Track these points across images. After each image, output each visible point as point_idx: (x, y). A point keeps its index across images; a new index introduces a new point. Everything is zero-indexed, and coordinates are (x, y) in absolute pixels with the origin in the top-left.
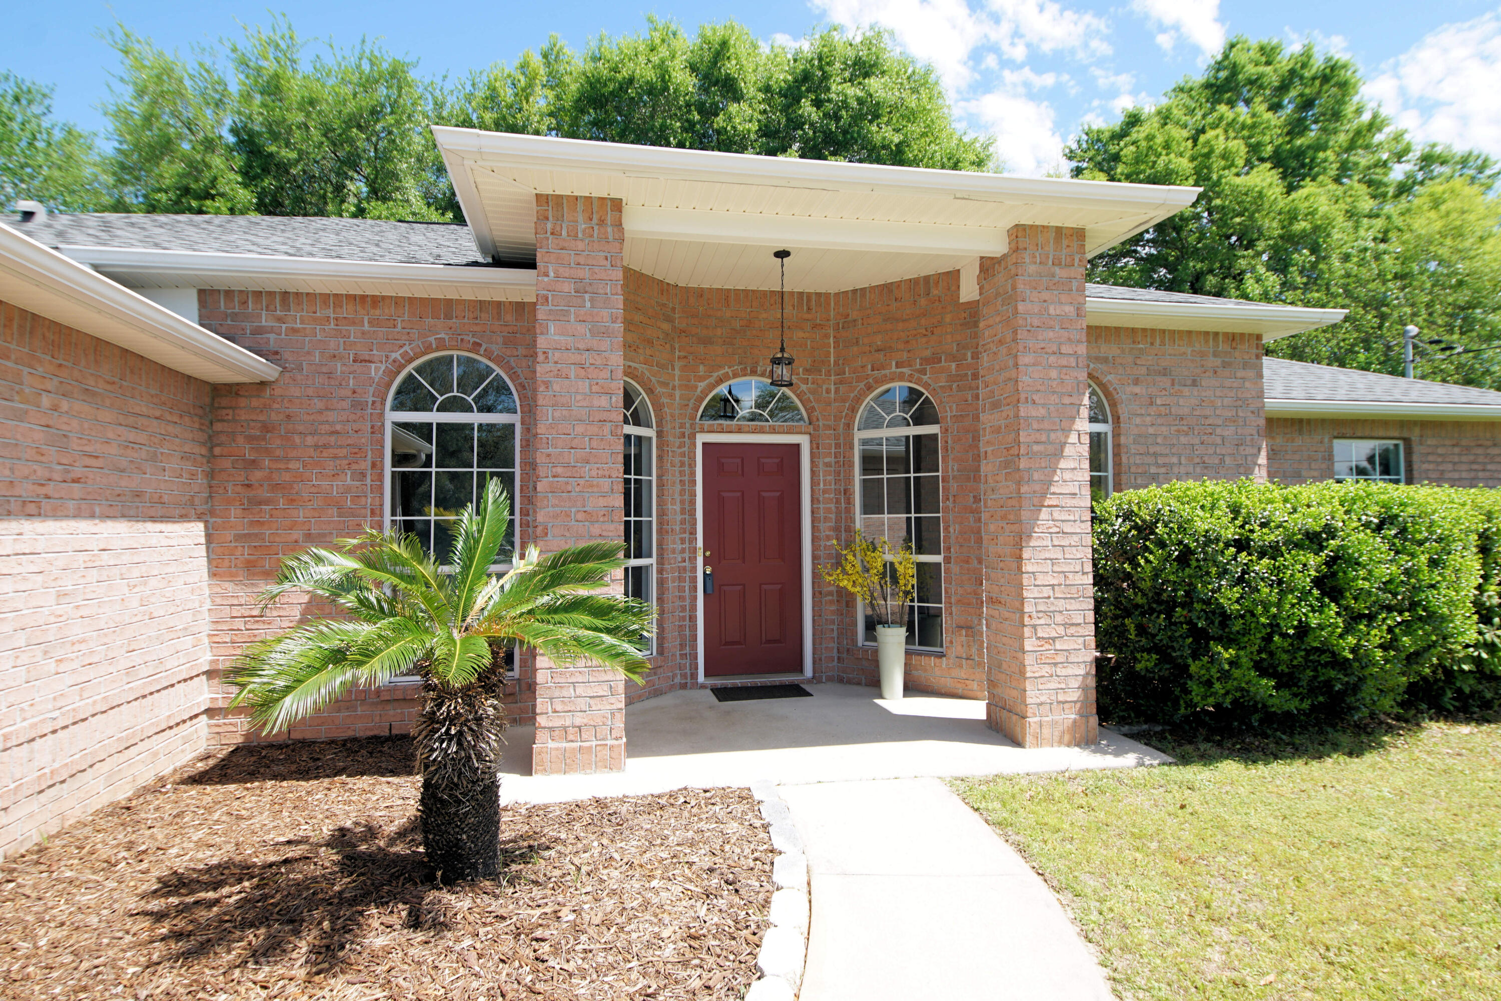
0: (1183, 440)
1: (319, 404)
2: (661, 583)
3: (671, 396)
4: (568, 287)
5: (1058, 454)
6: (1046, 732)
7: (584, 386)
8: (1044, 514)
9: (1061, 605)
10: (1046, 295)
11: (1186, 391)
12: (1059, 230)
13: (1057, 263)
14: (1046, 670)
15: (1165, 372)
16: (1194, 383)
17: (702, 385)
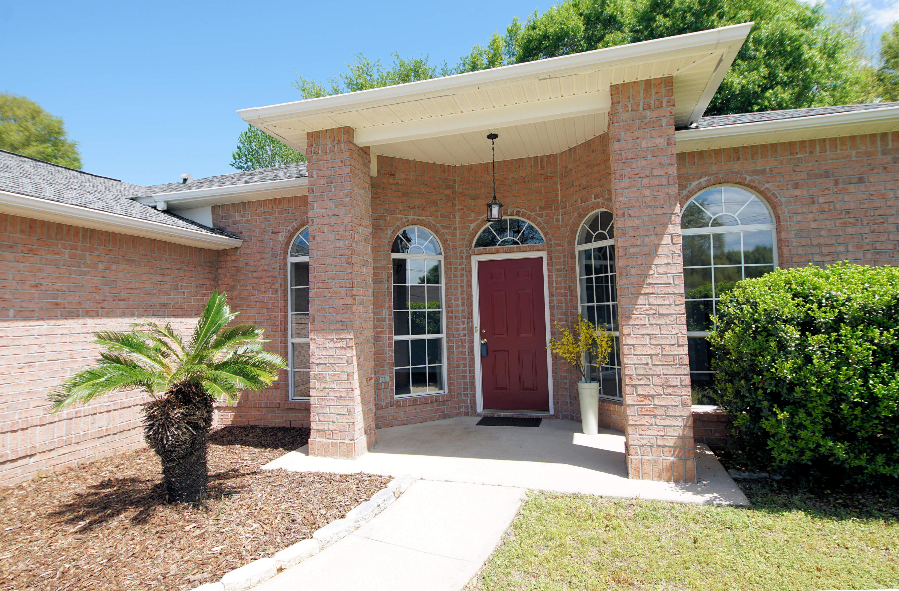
0: (850, 230)
1: (258, 256)
2: (449, 348)
3: (454, 234)
4: (323, 182)
5: (653, 253)
6: (647, 468)
7: (332, 236)
8: (642, 300)
9: (659, 370)
10: (638, 133)
11: (852, 188)
12: (648, 83)
13: (648, 107)
14: (646, 420)
15: (826, 174)
16: (861, 180)
17: (473, 225)
